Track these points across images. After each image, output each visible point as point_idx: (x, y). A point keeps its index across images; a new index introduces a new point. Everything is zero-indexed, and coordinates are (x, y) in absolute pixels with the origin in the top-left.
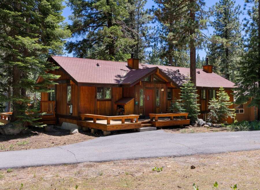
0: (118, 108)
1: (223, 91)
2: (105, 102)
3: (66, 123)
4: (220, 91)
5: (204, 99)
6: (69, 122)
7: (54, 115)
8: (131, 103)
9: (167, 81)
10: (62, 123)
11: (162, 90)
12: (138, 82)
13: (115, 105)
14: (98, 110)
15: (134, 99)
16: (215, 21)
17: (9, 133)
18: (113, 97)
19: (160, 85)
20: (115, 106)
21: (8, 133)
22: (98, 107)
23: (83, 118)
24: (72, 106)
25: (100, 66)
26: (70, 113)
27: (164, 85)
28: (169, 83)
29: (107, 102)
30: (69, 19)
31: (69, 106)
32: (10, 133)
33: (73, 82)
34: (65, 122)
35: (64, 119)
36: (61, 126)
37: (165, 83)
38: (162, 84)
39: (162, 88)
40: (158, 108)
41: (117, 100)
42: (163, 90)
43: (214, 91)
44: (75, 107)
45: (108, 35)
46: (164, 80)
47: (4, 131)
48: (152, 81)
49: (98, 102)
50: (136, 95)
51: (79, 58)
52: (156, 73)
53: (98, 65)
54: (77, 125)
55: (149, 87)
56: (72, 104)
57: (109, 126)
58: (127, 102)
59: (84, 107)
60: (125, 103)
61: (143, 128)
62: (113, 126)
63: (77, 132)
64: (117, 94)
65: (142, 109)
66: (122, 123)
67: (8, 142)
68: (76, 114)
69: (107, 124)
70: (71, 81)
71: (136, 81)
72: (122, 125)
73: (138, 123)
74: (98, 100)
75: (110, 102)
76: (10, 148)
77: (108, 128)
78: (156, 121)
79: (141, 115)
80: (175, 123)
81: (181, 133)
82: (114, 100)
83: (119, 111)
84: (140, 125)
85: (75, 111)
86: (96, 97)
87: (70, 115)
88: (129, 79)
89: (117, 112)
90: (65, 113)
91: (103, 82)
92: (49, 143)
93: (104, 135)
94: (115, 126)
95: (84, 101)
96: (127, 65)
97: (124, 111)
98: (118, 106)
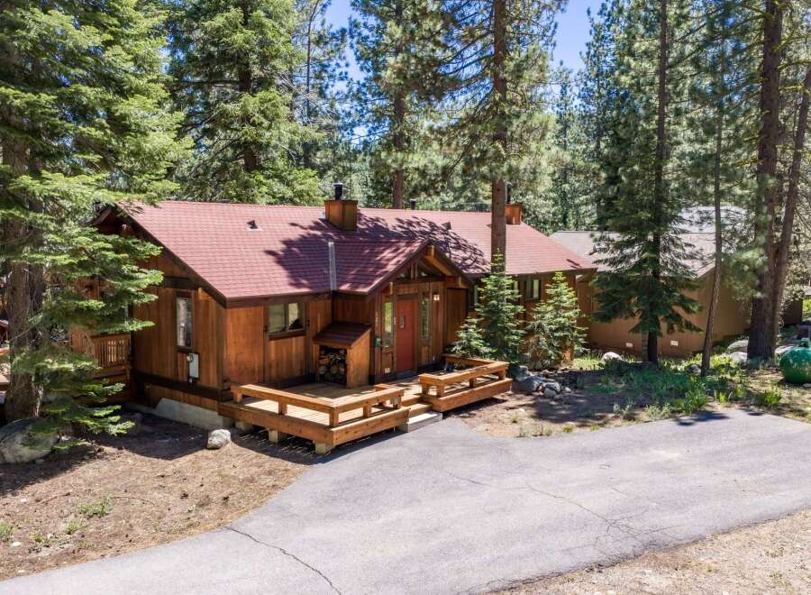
0: (323, 352)
1: (562, 282)
2: (288, 340)
3: (173, 401)
4: (555, 282)
6: (184, 402)
7: (128, 372)
8: (363, 343)
9: (447, 273)
10: (160, 399)
11: (435, 299)
12: (385, 286)
13: (314, 346)
14: (274, 365)
15: (370, 330)
17: (18, 459)
18: (310, 323)
19: (431, 286)
20: (315, 348)
21: (15, 457)
22: (273, 355)
23: (239, 397)
24: (196, 357)
25: (260, 229)
26: (189, 377)
27: (440, 284)
28: (454, 278)
29: (294, 339)
31: (187, 359)
32: (21, 457)
33: (206, 295)
34: (171, 398)
35: (166, 390)
36: (154, 407)
37: (442, 277)
38: (435, 283)
39: (436, 294)
40: (426, 348)
41: (319, 329)
42: (438, 299)
43: (536, 283)
44: (208, 361)
45: (255, 118)
46: (440, 272)
48: (412, 276)
49: (273, 342)
50: (377, 321)
52: (428, 257)
53: (253, 225)
54: (220, 414)
55: (406, 293)
56: (196, 353)
57: (337, 431)
58: (354, 340)
59: (236, 362)
60: (350, 345)
61: (412, 420)
62: (346, 431)
63: (227, 442)
64: (319, 315)
65: (390, 355)
66: (365, 416)
67: (38, 501)
68: (212, 381)
69: (332, 426)
70: (200, 290)
71: (381, 284)
72: (367, 424)
73: (403, 409)
74: (272, 338)
75: (301, 339)
76: (69, 533)
77: (335, 437)
78: (439, 396)
79: (387, 371)
80: (480, 394)
81: (520, 436)
82: (311, 332)
83: (326, 361)
84: (406, 415)
85: (208, 372)
86: (266, 329)
87: (191, 381)
88: (353, 272)
89: (320, 365)
90: (168, 373)
91: (289, 287)
92: (173, 498)
93: (316, 455)
94: (351, 428)
95: (237, 346)
96: (324, 217)
97: (343, 362)
98: (322, 348)
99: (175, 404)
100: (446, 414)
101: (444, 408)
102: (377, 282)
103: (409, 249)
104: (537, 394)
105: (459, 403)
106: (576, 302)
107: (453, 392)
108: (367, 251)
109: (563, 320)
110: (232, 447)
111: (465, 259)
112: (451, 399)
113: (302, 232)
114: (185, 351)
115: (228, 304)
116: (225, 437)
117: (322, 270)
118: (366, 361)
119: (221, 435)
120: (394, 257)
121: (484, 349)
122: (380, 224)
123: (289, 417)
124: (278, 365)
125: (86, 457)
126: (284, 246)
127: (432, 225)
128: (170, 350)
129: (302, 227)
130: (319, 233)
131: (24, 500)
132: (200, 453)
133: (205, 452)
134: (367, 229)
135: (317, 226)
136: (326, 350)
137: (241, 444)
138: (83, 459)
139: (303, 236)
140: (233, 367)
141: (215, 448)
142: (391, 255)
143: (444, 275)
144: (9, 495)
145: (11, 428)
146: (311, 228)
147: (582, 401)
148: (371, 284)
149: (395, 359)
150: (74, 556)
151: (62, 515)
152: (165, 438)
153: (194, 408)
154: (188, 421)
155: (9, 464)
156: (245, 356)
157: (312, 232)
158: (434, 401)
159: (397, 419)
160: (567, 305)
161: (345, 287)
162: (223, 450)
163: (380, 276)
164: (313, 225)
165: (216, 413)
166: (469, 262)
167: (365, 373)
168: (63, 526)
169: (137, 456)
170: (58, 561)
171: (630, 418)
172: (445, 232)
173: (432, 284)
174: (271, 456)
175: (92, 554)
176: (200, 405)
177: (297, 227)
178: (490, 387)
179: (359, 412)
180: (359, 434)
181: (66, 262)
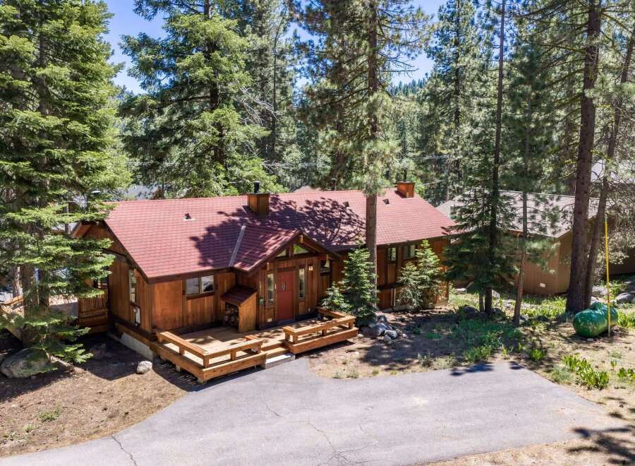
0: (227, 306)
1: (428, 248)
2: (201, 299)
4: (422, 248)
5: (393, 262)
6: (134, 337)
7: (106, 313)
8: (250, 303)
10: (122, 334)
11: (310, 269)
12: (263, 265)
13: (221, 302)
14: (190, 316)
15: (255, 294)
16: (436, 47)
18: (219, 287)
20: (222, 304)
22: (190, 310)
23: (161, 340)
24: (139, 310)
25: (193, 219)
26: (136, 322)
27: (314, 258)
28: (324, 255)
29: (206, 298)
30: (129, 75)
31: (135, 310)
33: (139, 273)
34: (128, 333)
35: (125, 328)
36: (120, 338)
37: (316, 254)
38: (310, 258)
39: (310, 265)
40: (303, 303)
41: (225, 291)
42: (312, 269)
43: (413, 247)
44: (145, 314)
47: (12, 372)
48: (290, 255)
49: (190, 301)
50: (260, 288)
51: (151, 199)
53: (188, 216)
54: (151, 349)
55: (285, 267)
56: (139, 307)
57: (206, 371)
58: (242, 301)
59: (162, 315)
60: (239, 304)
61: (268, 361)
62: (214, 371)
63: (149, 370)
64: (225, 281)
65: (272, 310)
66: (231, 360)
67: (22, 406)
68: (147, 327)
69: (204, 367)
70: (135, 270)
71: (261, 263)
72: (231, 365)
73: (262, 353)
74: (188, 298)
75: (211, 298)
76: (28, 432)
77: (205, 374)
78: (294, 343)
79: (270, 320)
80: (330, 340)
81: (335, 378)
82: (219, 292)
83: (228, 312)
84: (264, 357)
85: (145, 321)
86: (184, 292)
87: (136, 325)
88: (246, 253)
89: (226, 315)
90: (126, 317)
91: (198, 266)
92: (99, 410)
93: (198, 383)
94: (218, 368)
95: (162, 305)
96: (246, 204)
97: (237, 314)
98: (226, 304)
99: (130, 337)
100: (298, 356)
101: (296, 351)
102: (256, 263)
103: (286, 237)
104: (379, 338)
105: (312, 346)
106: (439, 262)
107: (307, 340)
108: (262, 236)
109: (425, 277)
110: (151, 374)
111: (349, 233)
112: (302, 345)
113: (224, 218)
114: (134, 305)
115: (149, 281)
116: (147, 366)
117: (227, 251)
118: (253, 314)
119: (146, 365)
120: (274, 244)
121: (344, 305)
122: (290, 206)
123: (185, 357)
124: (193, 316)
125: (61, 376)
126: (206, 232)
127: (335, 204)
128: (127, 303)
129: (226, 215)
130: (237, 218)
131: (13, 406)
132: (130, 377)
133: (134, 377)
134: (277, 212)
135: (239, 213)
136: (229, 306)
137: (157, 372)
138: (60, 377)
139: (224, 222)
140: (160, 319)
141: (141, 373)
142: (274, 241)
143: (317, 252)
144: (7, 402)
145: (18, 355)
146: (233, 215)
147: (407, 346)
148: (253, 264)
149: (276, 312)
150: (21, 448)
151: (30, 418)
152: (116, 363)
153: (139, 342)
154: (136, 349)
155: (16, 378)
156: (169, 311)
157: (233, 218)
158: (290, 346)
159: (256, 361)
160: (431, 265)
161: (237, 265)
162: (145, 375)
163: (260, 258)
164: (235, 211)
165: (149, 348)
166: (351, 236)
167: (253, 321)
168: (26, 427)
169: (93, 376)
170: (13, 450)
171: (427, 364)
172: (343, 210)
173: (307, 259)
174: (171, 382)
175: (33, 448)
176: (141, 341)
177: (222, 215)
178: (337, 336)
179: (228, 356)
180: (225, 372)
181: (39, 262)
